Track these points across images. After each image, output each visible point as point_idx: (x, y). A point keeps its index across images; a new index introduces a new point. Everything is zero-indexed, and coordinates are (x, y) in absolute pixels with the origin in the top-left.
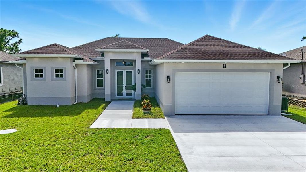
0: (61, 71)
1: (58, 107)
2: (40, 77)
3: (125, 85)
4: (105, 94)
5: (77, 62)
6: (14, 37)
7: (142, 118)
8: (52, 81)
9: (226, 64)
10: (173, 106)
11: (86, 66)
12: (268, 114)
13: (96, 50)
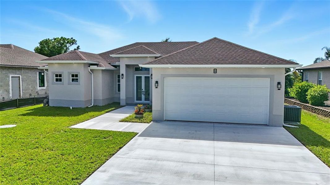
0: (77, 76)
1: (71, 109)
2: (60, 81)
3: (144, 90)
4: (121, 98)
5: (93, 67)
6: (72, 44)
7: (128, 122)
8: (69, 84)
9: (216, 69)
10: (162, 111)
11: (101, 71)
12: (268, 124)
13: (111, 55)
